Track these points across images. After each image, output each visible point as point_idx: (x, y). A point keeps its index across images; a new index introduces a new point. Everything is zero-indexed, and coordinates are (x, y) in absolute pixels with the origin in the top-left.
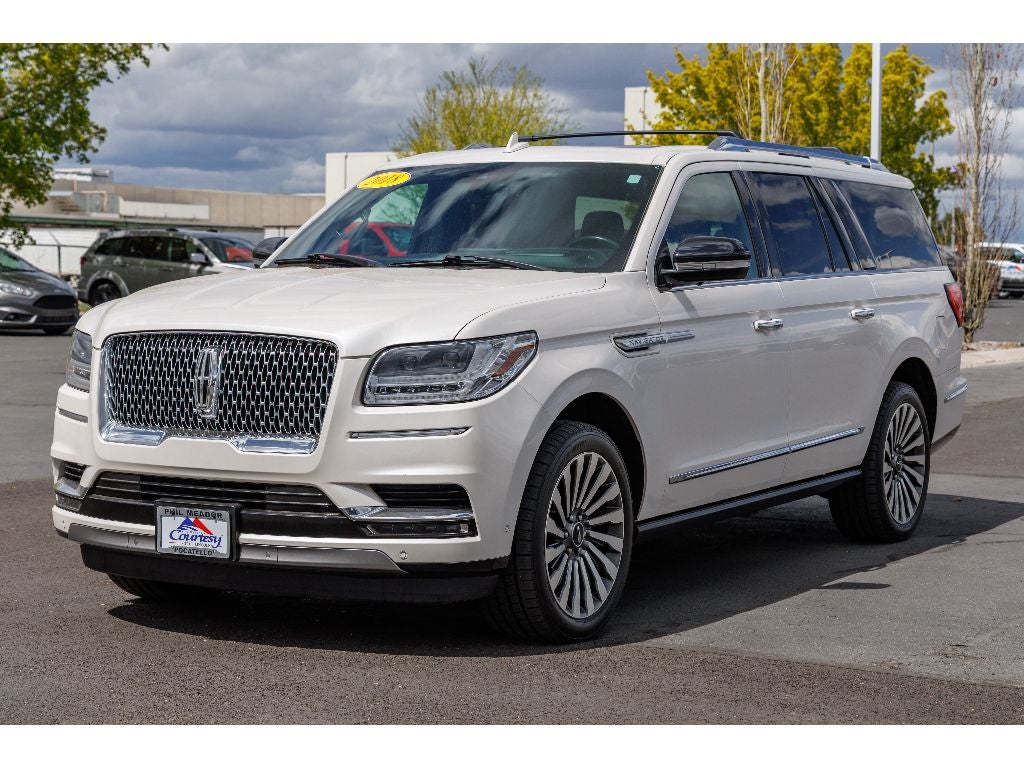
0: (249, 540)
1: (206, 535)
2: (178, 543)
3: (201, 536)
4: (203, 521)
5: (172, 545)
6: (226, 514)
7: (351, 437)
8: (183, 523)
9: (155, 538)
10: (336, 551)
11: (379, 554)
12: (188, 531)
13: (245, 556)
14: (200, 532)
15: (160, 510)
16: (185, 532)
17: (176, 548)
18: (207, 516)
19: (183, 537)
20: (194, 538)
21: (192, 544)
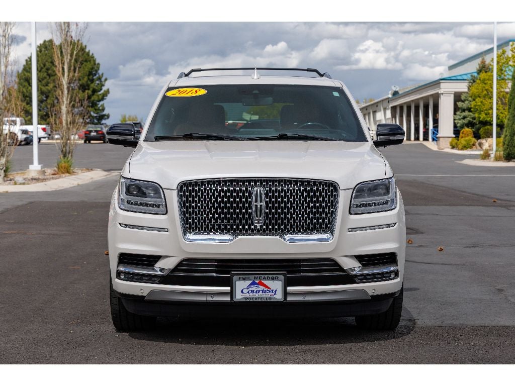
0: (293, 290)
1: (266, 289)
2: (248, 295)
3: (263, 291)
4: (265, 282)
5: (243, 296)
6: (282, 277)
7: (349, 232)
8: (251, 284)
9: (232, 293)
10: (344, 291)
11: (364, 291)
12: (254, 288)
13: (289, 299)
14: (261, 288)
15: (235, 278)
16: (251, 289)
17: (246, 298)
18: (268, 279)
19: (250, 292)
20: (258, 292)
21: (257, 295)
